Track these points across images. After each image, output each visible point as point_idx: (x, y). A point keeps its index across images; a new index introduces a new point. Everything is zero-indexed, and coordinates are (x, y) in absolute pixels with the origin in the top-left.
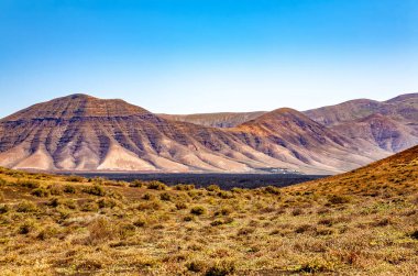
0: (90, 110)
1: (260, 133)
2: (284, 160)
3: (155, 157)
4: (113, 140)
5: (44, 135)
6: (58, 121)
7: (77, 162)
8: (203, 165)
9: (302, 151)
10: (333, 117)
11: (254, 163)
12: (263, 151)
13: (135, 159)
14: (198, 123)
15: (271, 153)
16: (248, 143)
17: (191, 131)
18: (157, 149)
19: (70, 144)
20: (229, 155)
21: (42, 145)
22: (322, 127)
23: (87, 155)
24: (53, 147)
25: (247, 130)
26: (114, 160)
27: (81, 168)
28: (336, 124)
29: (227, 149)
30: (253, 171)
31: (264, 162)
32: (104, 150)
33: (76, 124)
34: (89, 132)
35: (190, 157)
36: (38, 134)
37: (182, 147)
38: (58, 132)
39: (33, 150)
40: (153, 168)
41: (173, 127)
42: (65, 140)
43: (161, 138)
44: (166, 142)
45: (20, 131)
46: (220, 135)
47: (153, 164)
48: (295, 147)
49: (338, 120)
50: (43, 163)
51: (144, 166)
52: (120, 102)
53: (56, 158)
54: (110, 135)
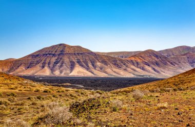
0: (67, 50)
1: (139, 60)
2: (149, 72)
3: (93, 70)
4: (76, 63)
5: (48, 61)
6: (54, 55)
7: (61, 72)
8: (114, 74)
9: (157, 68)
10: (171, 54)
11: (136, 73)
12: (140, 68)
14: (112, 56)
15: (143, 69)
16: (133, 64)
17: (109, 60)
18: (95, 67)
19: (58, 64)
20: (125, 70)
21: (47, 65)
22: (166, 58)
23: (65, 69)
24: (51, 66)
25: (133, 59)
26: (76, 71)
27: (63, 75)
28: (172, 56)
29: (124, 67)
30: (135, 77)
31: (140, 73)
32: (72, 67)
33: (61, 56)
34: (66, 60)
35: (109, 70)
36: (45, 61)
37: (105, 66)
38: (54, 60)
39: (43, 67)
40: (93, 75)
41: (101, 58)
42: (56, 63)
43: (96, 62)
44: (99, 64)
45: (38, 59)
46: (122, 61)
47: (92, 73)
48: (153, 66)
49: (173, 55)
50: (47, 72)
51: (89, 74)
52: (79, 47)
53: (52, 70)
54: (75, 61)
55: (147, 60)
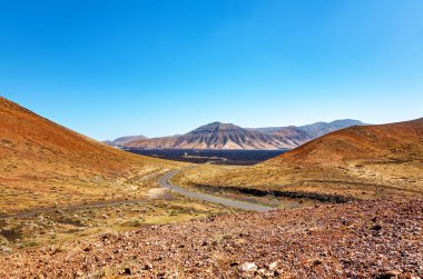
0: (221, 127)
1: (282, 135)
2: (290, 144)
3: (243, 144)
4: (228, 138)
5: (205, 136)
6: (210, 131)
7: (216, 146)
8: (261, 147)
10: (311, 129)
11: (280, 146)
12: (283, 142)
13: (236, 145)
14: (260, 131)
15: (285, 142)
16: (278, 139)
18: (244, 141)
20: (270, 143)
21: (204, 140)
22: (305, 132)
23: (219, 143)
24: (208, 141)
25: (277, 134)
26: (228, 145)
27: (217, 148)
28: (312, 131)
29: (269, 141)
31: (283, 146)
32: (225, 142)
33: (216, 132)
34: (220, 135)
35: (256, 144)
36: (203, 136)
37: (253, 140)
39: (201, 142)
40: (242, 148)
41: (250, 133)
42: (212, 138)
43: (245, 137)
44: (247, 138)
45: (197, 135)
46: (268, 136)
50: (204, 146)
51: (238, 147)
52: (231, 124)
53: (209, 144)
54: (227, 136)
55: (290, 134)
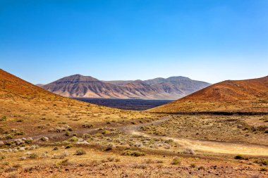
0: (81, 79)
1: (131, 87)
2: (138, 95)
3: (100, 94)
5: (67, 86)
6: (72, 82)
7: (77, 95)
8: (115, 96)
9: (143, 93)
11: (130, 96)
12: (132, 92)
13: (94, 94)
14: (113, 84)
15: (134, 93)
16: (128, 90)
17: (111, 86)
18: (101, 91)
20: (122, 93)
21: (67, 89)
22: (149, 86)
23: (80, 93)
24: (70, 90)
25: (127, 86)
26: (88, 94)
27: (78, 97)
30: (129, 98)
31: (133, 96)
32: (85, 92)
33: (77, 83)
34: (81, 85)
35: (111, 94)
36: (65, 86)
37: (108, 91)
38: (72, 85)
39: (64, 91)
41: (105, 85)
42: (74, 88)
43: (102, 88)
44: (104, 89)
45: (60, 85)
47: (100, 96)
48: (141, 91)
49: (153, 83)
50: (67, 95)
51: (97, 96)
52: (90, 77)
53: (71, 93)
54: (87, 87)
55: (137, 87)
